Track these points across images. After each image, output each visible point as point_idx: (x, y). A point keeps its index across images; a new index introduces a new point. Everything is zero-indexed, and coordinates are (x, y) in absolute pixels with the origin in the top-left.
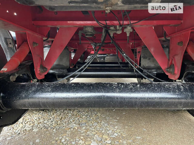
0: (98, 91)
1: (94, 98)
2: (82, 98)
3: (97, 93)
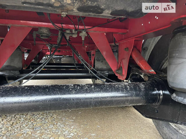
0: (53, 94)
1: (50, 100)
2: (37, 101)
3: (53, 95)
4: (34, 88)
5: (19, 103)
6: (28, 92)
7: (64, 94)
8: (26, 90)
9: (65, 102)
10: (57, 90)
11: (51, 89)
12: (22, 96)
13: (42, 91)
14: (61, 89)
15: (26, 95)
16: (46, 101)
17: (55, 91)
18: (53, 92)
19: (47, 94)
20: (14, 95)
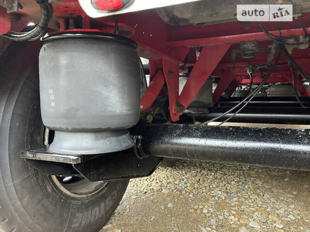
0: (272, 140)
1: (266, 150)
2: (246, 149)
3: (270, 142)
4: (241, 129)
5: (222, 148)
6: (233, 135)
7: (289, 143)
8: (231, 131)
9: (290, 155)
10: (276, 136)
11: (266, 134)
12: (226, 139)
13: (253, 134)
14: (283, 134)
15: (232, 139)
16: (260, 149)
17: (273, 136)
18: (270, 138)
19: (260, 141)
20: (216, 137)
